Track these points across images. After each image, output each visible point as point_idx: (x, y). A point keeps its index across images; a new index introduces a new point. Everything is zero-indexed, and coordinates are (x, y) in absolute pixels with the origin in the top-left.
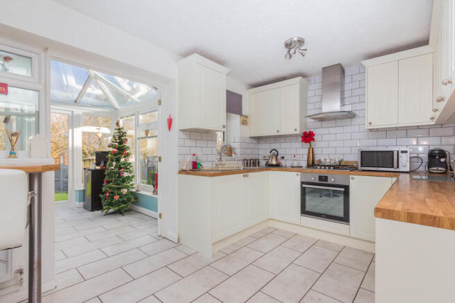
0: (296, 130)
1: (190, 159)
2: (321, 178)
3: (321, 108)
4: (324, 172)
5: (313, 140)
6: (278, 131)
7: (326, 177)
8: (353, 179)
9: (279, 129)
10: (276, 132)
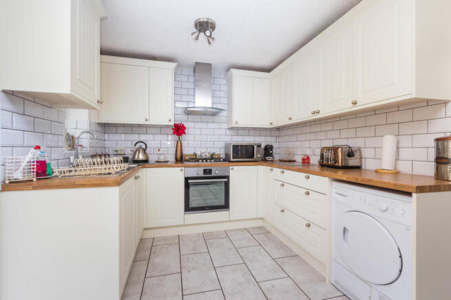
0: (170, 121)
1: (31, 156)
2: (205, 171)
3: (194, 102)
4: (208, 165)
5: (184, 133)
6: (146, 120)
7: (210, 170)
8: (232, 169)
9: (147, 117)
10: (144, 120)
